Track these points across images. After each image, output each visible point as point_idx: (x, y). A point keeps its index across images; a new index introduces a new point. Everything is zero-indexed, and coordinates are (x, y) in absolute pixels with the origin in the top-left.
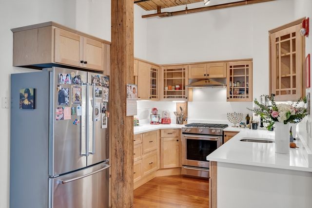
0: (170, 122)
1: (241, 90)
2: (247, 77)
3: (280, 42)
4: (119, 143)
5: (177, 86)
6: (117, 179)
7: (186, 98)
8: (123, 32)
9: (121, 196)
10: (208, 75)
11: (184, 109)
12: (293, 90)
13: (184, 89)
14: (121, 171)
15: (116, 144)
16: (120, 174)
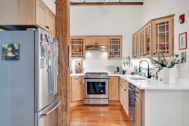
0: (72, 72)
1: (116, 53)
2: (119, 46)
3: (158, 26)
4: (63, 85)
5: (77, 50)
6: (62, 110)
7: (84, 57)
8: (66, 10)
9: (65, 121)
10: (97, 43)
11: (81, 64)
12: (167, 51)
13: (83, 51)
14: (65, 104)
15: (61, 86)
16: (64, 106)
